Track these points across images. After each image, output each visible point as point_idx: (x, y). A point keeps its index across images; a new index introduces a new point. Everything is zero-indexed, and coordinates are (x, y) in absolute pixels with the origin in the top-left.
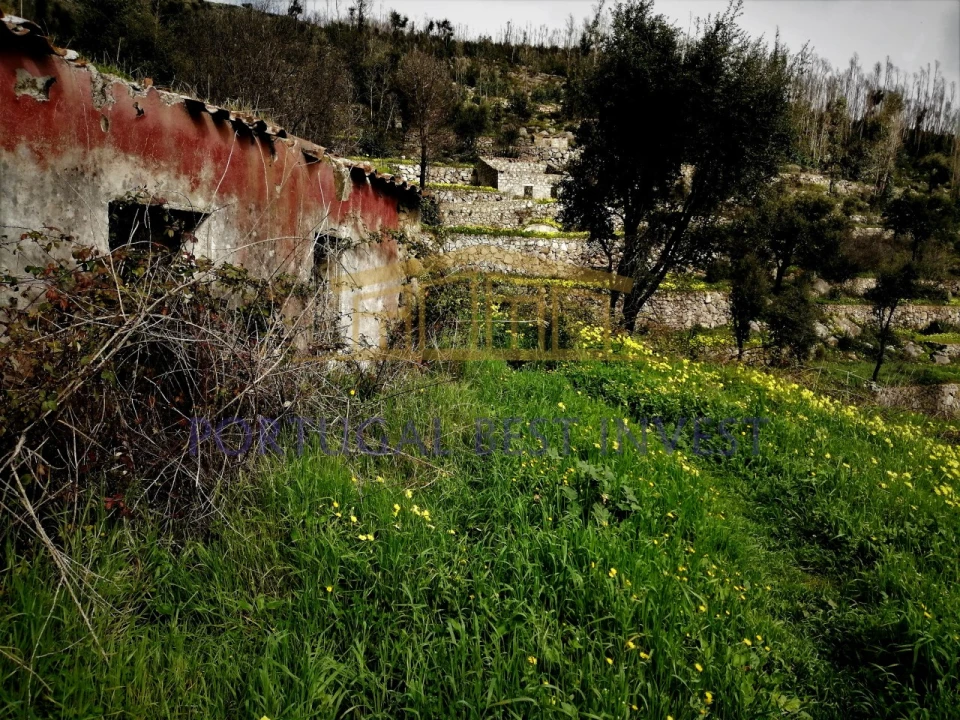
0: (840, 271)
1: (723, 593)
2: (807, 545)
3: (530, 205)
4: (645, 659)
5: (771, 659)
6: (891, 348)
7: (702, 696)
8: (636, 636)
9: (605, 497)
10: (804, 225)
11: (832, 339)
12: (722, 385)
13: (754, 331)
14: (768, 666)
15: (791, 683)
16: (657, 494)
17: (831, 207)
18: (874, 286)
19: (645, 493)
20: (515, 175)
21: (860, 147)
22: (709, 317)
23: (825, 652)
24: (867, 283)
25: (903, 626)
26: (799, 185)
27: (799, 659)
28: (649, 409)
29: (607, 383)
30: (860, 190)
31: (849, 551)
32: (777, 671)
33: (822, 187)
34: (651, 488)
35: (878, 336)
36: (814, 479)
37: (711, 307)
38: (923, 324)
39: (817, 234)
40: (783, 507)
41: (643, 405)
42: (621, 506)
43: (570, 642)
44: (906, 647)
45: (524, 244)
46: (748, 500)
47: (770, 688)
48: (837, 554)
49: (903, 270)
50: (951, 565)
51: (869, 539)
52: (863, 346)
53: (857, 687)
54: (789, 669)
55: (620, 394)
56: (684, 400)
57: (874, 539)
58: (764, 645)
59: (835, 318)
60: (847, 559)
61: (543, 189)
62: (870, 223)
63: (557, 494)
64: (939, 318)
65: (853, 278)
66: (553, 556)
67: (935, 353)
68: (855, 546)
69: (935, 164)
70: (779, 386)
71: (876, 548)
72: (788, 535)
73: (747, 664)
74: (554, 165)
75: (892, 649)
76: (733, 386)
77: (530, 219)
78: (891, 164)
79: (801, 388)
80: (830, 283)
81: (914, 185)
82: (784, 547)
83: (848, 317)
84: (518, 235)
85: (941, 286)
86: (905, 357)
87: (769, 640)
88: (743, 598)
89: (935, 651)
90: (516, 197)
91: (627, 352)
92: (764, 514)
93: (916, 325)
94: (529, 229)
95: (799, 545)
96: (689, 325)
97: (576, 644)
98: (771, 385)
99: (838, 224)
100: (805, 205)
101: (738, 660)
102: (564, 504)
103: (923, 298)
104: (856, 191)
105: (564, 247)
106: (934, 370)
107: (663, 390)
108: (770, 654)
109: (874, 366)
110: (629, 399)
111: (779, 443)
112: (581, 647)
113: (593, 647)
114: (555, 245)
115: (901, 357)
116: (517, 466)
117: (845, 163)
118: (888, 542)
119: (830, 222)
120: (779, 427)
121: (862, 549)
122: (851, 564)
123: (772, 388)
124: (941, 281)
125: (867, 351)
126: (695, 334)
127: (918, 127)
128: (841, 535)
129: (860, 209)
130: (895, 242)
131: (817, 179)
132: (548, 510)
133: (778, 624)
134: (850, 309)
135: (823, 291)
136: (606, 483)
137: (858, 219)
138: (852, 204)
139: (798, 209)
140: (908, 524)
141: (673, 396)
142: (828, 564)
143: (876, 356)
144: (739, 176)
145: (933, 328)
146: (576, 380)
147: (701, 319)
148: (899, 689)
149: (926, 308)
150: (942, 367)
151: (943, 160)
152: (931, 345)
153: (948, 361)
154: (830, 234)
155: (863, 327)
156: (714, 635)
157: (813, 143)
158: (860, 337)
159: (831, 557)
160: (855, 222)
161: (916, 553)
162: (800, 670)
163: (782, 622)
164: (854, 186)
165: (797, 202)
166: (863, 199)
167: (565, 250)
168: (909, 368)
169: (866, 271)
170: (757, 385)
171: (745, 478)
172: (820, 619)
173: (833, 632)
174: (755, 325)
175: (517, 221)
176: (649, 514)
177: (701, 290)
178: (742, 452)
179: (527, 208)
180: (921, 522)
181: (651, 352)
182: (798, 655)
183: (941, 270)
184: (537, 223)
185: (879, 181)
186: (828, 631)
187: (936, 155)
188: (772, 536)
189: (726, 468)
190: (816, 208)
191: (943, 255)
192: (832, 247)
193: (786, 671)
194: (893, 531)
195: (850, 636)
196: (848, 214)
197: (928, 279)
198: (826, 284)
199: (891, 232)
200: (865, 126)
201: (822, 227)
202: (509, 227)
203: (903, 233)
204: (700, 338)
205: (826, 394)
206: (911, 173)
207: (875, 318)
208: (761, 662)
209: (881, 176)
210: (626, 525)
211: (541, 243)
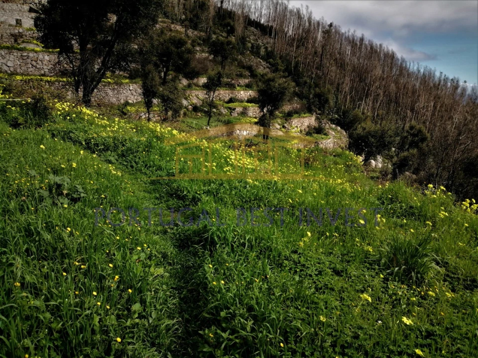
0: (192, 75)
1: (129, 229)
2: (171, 200)
3: (21, 30)
4: (84, 268)
5: (151, 253)
6: (214, 110)
7: (113, 278)
8: (79, 258)
9: (65, 192)
10: (174, 51)
11: (190, 107)
12: (134, 130)
13: (155, 104)
14: (150, 258)
15: (161, 262)
16: (95, 187)
17: (186, 43)
18: (206, 81)
19: (89, 187)
20: (8, 11)
21: (197, 13)
22: (132, 97)
23: (176, 245)
24: (203, 80)
25: (205, 226)
26: (171, 30)
27: (164, 251)
28: (97, 145)
29: (73, 133)
30: (198, 35)
31: (188, 199)
32: (154, 258)
33: (182, 32)
34: (92, 184)
35: (208, 105)
36: (174, 170)
37: (132, 92)
38: (227, 99)
39: (180, 56)
40: (162, 185)
41: (93, 143)
42: (75, 196)
43: (42, 270)
44: (206, 235)
45: (20, 55)
46: (146, 184)
47: (150, 267)
48: (184, 202)
49: (217, 74)
50: (227, 198)
51: (196, 193)
52: (203, 110)
53: (188, 257)
54: (160, 256)
55: (80, 138)
56: (114, 138)
57: (198, 192)
58: (147, 248)
59: (191, 96)
60: (188, 203)
61: (28, 22)
62: (203, 51)
63: (37, 195)
64: (233, 96)
65: (197, 78)
66: (32, 228)
67: (232, 112)
68: (191, 197)
69: (229, 24)
70: (162, 129)
71: (199, 197)
72: (164, 197)
73: (139, 258)
74: (34, 7)
75: (202, 237)
76: (140, 131)
77: (22, 39)
78: (211, 23)
79: (172, 130)
80: (188, 80)
81: (221, 34)
82: (162, 203)
83: (197, 96)
84: (15, 49)
85: (233, 82)
86: (220, 114)
87: (150, 246)
88: (139, 229)
89: (216, 234)
90: (10, 25)
91: (84, 116)
92: (153, 189)
93: (224, 100)
94: (22, 46)
95: (168, 201)
96: (122, 101)
97: (45, 270)
98: (158, 129)
99: (189, 51)
100: (174, 41)
101: (135, 257)
102: (41, 199)
103: (226, 87)
104: (196, 35)
105: (47, 58)
106: (232, 119)
107: (104, 134)
108: (151, 251)
109: (208, 119)
110: (85, 141)
111: (161, 156)
112: (48, 271)
113: (55, 269)
114: (41, 56)
115: (219, 114)
116: (12, 183)
117: (191, 21)
118: (203, 193)
119: (186, 50)
120: (160, 148)
121: (194, 198)
122: (189, 205)
123: (159, 130)
124: (233, 79)
125: (205, 112)
126: (126, 106)
127: (221, 6)
128: (185, 193)
129: (199, 44)
130: (214, 61)
131: (179, 28)
132: (32, 204)
133: (156, 237)
134: (197, 93)
135: (185, 84)
136: (66, 185)
137: (198, 49)
138: (195, 42)
139: (171, 42)
140: (212, 184)
141: (109, 137)
142: (180, 207)
143: (209, 114)
144: (139, 22)
145: (231, 101)
146: (54, 132)
147: (128, 98)
148: (203, 253)
149: (227, 91)
150: (235, 118)
151: (232, 23)
152: (230, 108)
153: (237, 115)
154: (186, 56)
155: (203, 101)
156: (122, 249)
157: (176, 8)
158: (202, 106)
159: (181, 204)
160: (197, 50)
161: (214, 196)
162: (165, 256)
163: (158, 236)
164: (196, 33)
165: (170, 38)
166: (200, 39)
167: (47, 59)
168: (222, 119)
169: (203, 74)
170: (152, 129)
171: (146, 174)
172: (175, 231)
173: (180, 236)
174: (155, 101)
175: (13, 40)
176: (91, 197)
177: (127, 83)
178: (143, 162)
179: (19, 32)
180: (217, 183)
181: (97, 115)
182: (164, 249)
183: (233, 74)
184: (27, 42)
185: (206, 31)
186: (178, 236)
187: (229, 20)
188: (156, 199)
189: (136, 170)
190: (180, 43)
191: (233, 68)
192: (187, 62)
193: (158, 257)
194: (206, 188)
195: (186, 236)
196: (193, 46)
197: (228, 78)
198: (186, 80)
199: (212, 56)
200: (199, 3)
201: (183, 52)
202: (8, 44)
203: (217, 57)
204: (129, 108)
205: (184, 132)
206: (220, 28)
207: (207, 96)
208: (146, 256)
209: (207, 28)
210: (78, 205)
211: (31, 55)
